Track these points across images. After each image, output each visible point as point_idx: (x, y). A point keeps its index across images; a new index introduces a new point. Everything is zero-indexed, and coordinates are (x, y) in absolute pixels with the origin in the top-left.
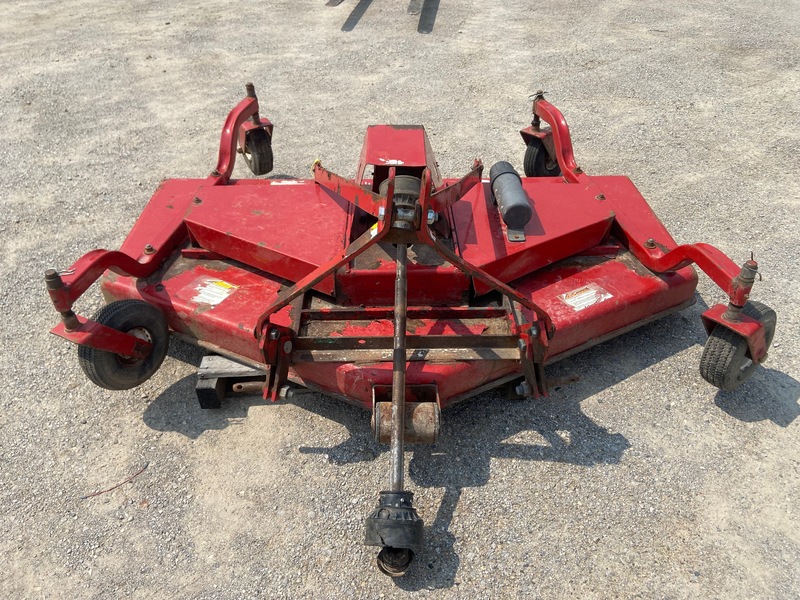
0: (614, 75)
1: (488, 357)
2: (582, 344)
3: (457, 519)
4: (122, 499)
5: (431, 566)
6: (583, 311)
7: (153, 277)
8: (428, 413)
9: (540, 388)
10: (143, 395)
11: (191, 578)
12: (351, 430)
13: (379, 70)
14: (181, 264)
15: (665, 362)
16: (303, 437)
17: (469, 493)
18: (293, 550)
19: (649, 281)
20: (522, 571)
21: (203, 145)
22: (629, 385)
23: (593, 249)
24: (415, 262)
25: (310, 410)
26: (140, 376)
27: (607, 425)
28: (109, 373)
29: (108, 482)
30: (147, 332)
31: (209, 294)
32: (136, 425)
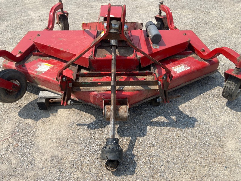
0: (183, 4)
1: (146, 89)
2: (179, 85)
3: (135, 149)
4: (8, 143)
5: (126, 167)
6: (180, 73)
7: (22, 62)
8: (124, 109)
9: (166, 100)
10: (19, 106)
11: (33, 173)
12: (96, 117)
13: (106, 2)
14: (32, 58)
15: (208, 92)
16: (78, 120)
17: (140, 139)
18: (73, 162)
19: (203, 63)
20: (160, 168)
21: (45, 24)
22: (196, 100)
23: (182, 53)
24: (119, 55)
25: (81, 111)
26: (16, 98)
27: (189, 114)
28: (3, 96)
29: (3, 137)
30: (18, 82)
31: (42, 68)
32: (15, 116)
